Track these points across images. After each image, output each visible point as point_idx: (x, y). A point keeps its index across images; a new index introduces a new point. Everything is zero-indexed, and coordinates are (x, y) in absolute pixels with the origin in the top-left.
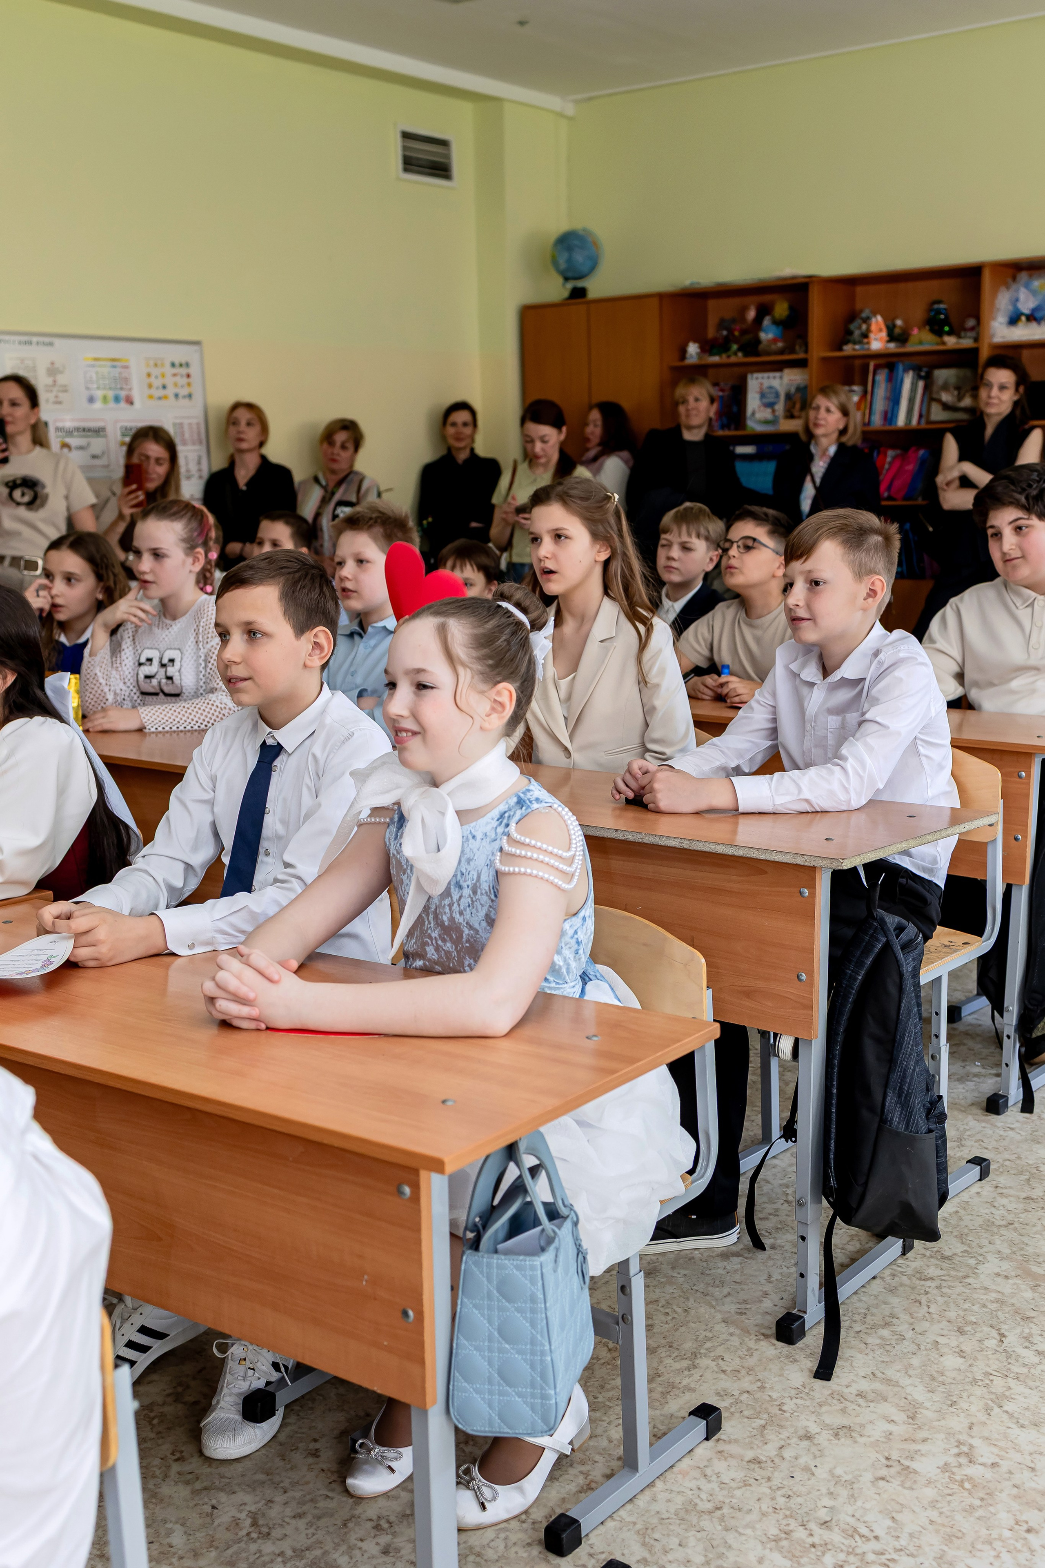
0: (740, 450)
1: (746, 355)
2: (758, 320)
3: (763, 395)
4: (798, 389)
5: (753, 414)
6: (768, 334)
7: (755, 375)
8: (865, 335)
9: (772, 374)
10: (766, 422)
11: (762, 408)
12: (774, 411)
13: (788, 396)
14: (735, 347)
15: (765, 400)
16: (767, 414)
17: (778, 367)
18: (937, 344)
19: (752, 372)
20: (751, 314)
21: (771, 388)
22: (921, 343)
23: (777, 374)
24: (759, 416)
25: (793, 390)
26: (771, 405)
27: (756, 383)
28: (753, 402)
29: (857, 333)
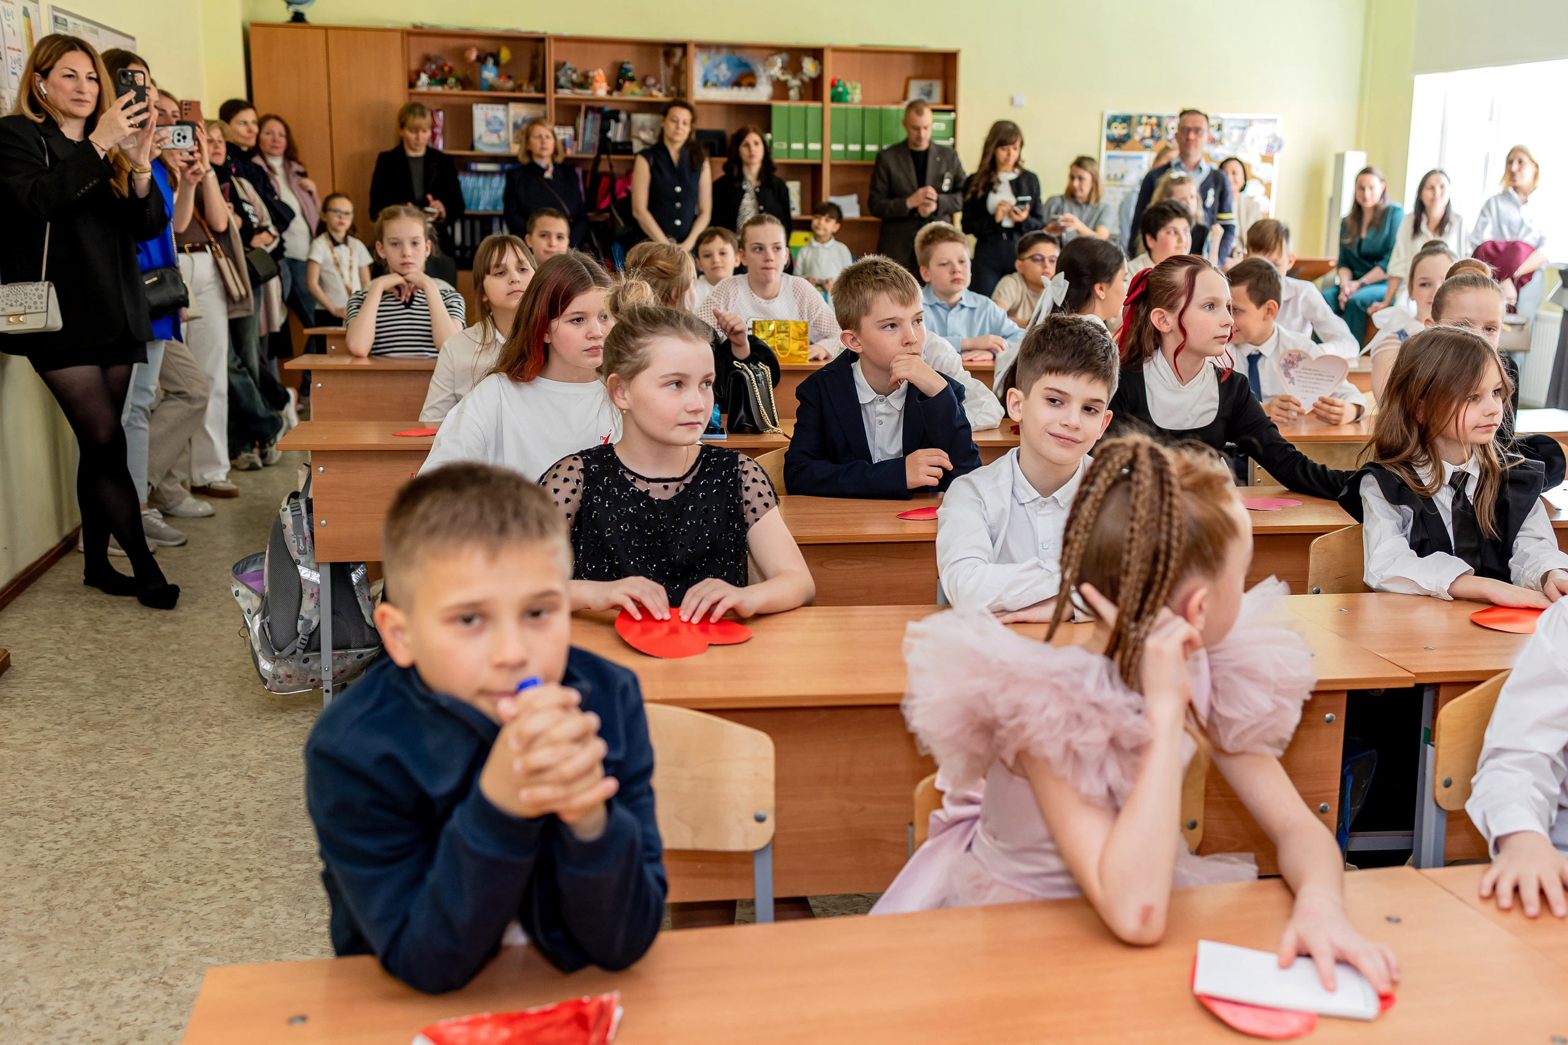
0: (481, 167)
1: (464, 88)
2: (481, 60)
3: (488, 123)
4: (524, 121)
5: (480, 138)
6: (489, 74)
7: (480, 106)
8: (585, 82)
9: (495, 106)
10: (493, 145)
11: (488, 133)
12: (499, 137)
13: (516, 126)
14: (452, 80)
15: (491, 127)
16: (494, 139)
17: (505, 101)
18: (645, 95)
19: (477, 103)
20: (473, 55)
21: (495, 117)
22: (633, 93)
23: (501, 107)
24: (485, 139)
25: (520, 121)
26: (497, 132)
27: (481, 113)
28: (479, 128)
29: (563, 80)
